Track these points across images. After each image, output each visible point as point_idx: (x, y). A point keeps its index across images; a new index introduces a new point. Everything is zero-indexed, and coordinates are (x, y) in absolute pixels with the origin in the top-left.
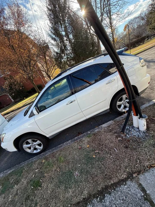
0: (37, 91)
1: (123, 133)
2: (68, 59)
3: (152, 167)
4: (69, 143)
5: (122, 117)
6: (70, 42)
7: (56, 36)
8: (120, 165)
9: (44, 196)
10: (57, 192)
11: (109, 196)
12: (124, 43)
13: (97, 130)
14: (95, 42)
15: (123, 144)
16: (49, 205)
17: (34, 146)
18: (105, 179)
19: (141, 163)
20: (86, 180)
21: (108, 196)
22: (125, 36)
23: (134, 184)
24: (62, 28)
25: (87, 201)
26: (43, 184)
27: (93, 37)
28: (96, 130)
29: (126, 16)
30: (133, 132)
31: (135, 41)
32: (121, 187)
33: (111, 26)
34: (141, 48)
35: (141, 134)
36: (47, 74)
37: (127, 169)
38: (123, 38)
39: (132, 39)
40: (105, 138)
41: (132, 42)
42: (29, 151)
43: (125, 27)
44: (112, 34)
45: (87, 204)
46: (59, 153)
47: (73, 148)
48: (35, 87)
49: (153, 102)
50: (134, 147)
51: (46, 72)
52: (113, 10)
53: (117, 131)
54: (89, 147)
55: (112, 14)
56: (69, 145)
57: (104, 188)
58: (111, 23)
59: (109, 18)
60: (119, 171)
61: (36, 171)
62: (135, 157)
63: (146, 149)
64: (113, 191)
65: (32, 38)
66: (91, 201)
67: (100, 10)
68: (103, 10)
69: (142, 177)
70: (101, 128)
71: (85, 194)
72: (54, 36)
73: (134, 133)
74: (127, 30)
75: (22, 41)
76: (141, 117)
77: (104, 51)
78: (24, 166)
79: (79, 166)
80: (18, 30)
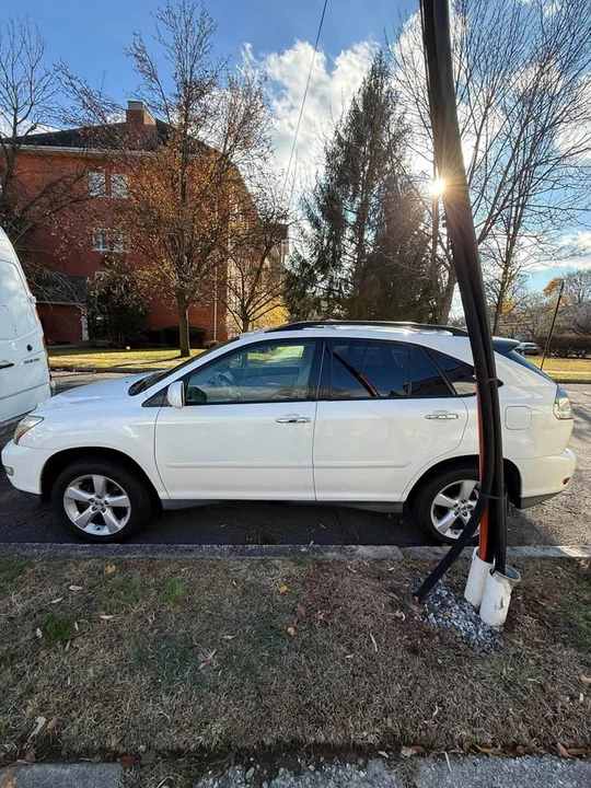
0: (181, 344)
1: (421, 603)
2: (329, 294)
3: (478, 751)
4: (221, 553)
5: (436, 554)
6: (360, 249)
7: (323, 216)
8: (369, 696)
9: (66, 679)
10: (118, 685)
11: (292, 779)
12: (531, 327)
13: (334, 554)
14: (438, 286)
15: (406, 636)
16: (74, 714)
17: (99, 507)
18: (300, 716)
19: (442, 722)
20: (235, 692)
21: (288, 776)
22: (545, 309)
23: (394, 777)
24: (353, 200)
25: (209, 760)
26: (80, 639)
27: (438, 266)
28: (332, 554)
29: (563, 254)
30: (455, 616)
31: (569, 339)
32: (344, 769)
33: (507, 263)
34: (582, 369)
35: (480, 633)
36: (244, 308)
37: (389, 720)
38: (533, 314)
39: (563, 330)
40: (352, 591)
41: (561, 339)
42: (74, 514)
43: (553, 285)
44: (503, 285)
45: (203, 772)
46: (174, 567)
47: (227, 574)
48: (181, 330)
49: (559, 551)
50: (440, 661)
51: (243, 301)
52: (530, 224)
53: (401, 587)
54: (284, 594)
55: (521, 230)
56: (219, 557)
57: (285, 745)
58: (509, 254)
59: (508, 239)
60: (359, 713)
61: (71, 588)
62: (433, 691)
63: (477, 686)
64: (312, 767)
65: (253, 190)
66: (222, 767)
67: (490, 206)
68: (500, 211)
69: (429, 770)
70: (348, 553)
71: (214, 732)
72: (319, 214)
73: (457, 618)
74: (555, 294)
75: (219, 183)
76: (499, 569)
77: (456, 323)
78: (33, 556)
79: (227, 641)
80: (225, 156)
